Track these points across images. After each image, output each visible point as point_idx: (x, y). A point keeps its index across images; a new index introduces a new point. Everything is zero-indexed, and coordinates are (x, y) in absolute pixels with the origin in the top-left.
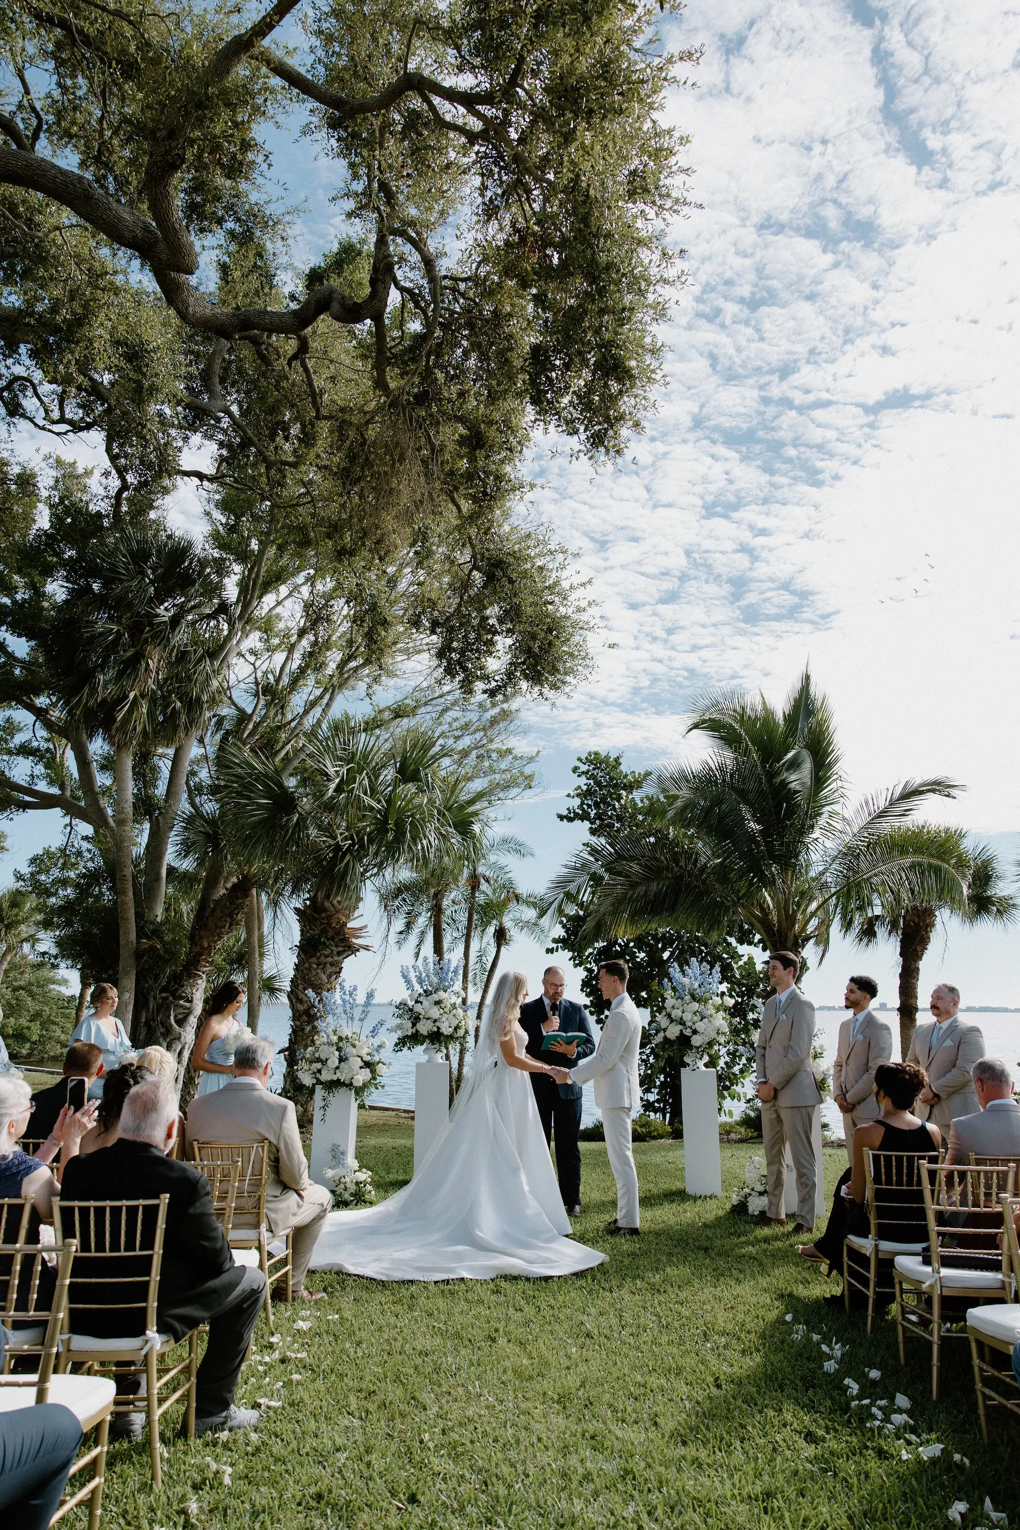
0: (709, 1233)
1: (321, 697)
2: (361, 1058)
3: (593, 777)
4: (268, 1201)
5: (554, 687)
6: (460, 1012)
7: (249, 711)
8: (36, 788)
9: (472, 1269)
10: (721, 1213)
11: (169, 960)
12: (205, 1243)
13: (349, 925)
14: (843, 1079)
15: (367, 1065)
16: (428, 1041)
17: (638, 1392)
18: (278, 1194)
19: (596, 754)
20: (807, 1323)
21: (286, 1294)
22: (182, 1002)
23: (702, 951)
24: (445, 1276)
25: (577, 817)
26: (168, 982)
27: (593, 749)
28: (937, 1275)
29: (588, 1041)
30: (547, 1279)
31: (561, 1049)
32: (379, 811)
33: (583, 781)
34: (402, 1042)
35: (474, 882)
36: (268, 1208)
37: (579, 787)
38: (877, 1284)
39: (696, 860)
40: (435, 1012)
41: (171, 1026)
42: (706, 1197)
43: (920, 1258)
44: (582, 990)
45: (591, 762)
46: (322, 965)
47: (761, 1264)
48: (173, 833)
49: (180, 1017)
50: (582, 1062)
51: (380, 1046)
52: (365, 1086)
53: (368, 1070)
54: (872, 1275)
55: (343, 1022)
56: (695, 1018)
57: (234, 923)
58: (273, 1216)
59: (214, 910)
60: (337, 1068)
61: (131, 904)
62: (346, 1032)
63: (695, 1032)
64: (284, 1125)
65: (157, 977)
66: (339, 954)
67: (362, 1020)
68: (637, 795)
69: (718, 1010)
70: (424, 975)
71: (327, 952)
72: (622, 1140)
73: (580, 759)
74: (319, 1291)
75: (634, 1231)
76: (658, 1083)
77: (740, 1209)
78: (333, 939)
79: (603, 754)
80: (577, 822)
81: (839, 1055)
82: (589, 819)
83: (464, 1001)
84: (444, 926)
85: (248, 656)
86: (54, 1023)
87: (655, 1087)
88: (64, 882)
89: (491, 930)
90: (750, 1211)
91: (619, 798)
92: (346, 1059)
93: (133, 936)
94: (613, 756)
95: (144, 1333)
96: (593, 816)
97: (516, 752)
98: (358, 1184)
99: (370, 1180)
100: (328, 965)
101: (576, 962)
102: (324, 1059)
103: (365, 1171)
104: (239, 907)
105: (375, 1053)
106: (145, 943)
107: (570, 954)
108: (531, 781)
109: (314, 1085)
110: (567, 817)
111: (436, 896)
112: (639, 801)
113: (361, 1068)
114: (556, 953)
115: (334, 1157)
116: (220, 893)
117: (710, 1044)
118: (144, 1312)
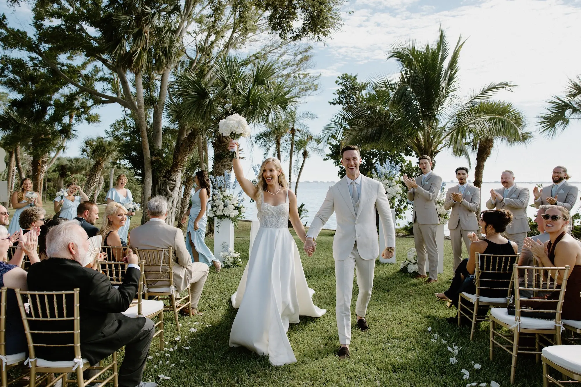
2: (234, 205)
3: (345, 85)
5: (324, 34)
7: (194, 58)
8: (106, 94)
10: (395, 271)
11: (165, 165)
15: (237, 208)
17: (352, 374)
19: (346, 75)
20: (439, 333)
21: (189, 313)
22: (172, 182)
23: (390, 159)
25: (337, 103)
26: (166, 174)
27: (345, 73)
28: (518, 323)
32: (245, 97)
33: (340, 88)
35: (293, 131)
37: (338, 90)
38: (477, 317)
39: (389, 118)
41: (168, 191)
42: (388, 264)
44: (338, 176)
45: (343, 78)
46: (224, 166)
48: (164, 111)
49: (171, 188)
51: (242, 200)
52: (236, 217)
53: (237, 211)
54: (475, 313)
57: (191, 150)
59: (182, 144)
60: (223, 210)
61: (147, 142)
62: (227, 193)
64: (176, 239)
65: (160, 172)
67: (233, 188)
68: (364, 93)
69: (397, 183)
71: (226, 160)
73: (339, 77)
77: (404, 270)
78: (228, 154)
79: (349, 75)
80: (337, 105)
82: (342, 104)
84: (282, 150)
85: (192, 34)
86: (137, 190)
88: (125, 135)
89: (301, 152)
90: (409, 271)
91: (355, 94)
92: (227, 205)
93: (149, 155)
94: (353, 75)
96: (344, 102)
97: (310, 75)
98: (234, 258)
99: (239, 256)
100: (226, 166)
101: (336, 164)
102: (217, 205)
103: (237, 253)
104: (192, 143)
105: (240, 203)
106: (154, 158)
107: (334, 161)
108: (317, 87)
109: (214, 217)
110: (333, 103)
111: (277, 137)
112: (364, 95)
113: (234, 209)
114: (327, 160)
115: (223, 247)
116: (184, 137)
117: (393, 198)
118: (73, 348)
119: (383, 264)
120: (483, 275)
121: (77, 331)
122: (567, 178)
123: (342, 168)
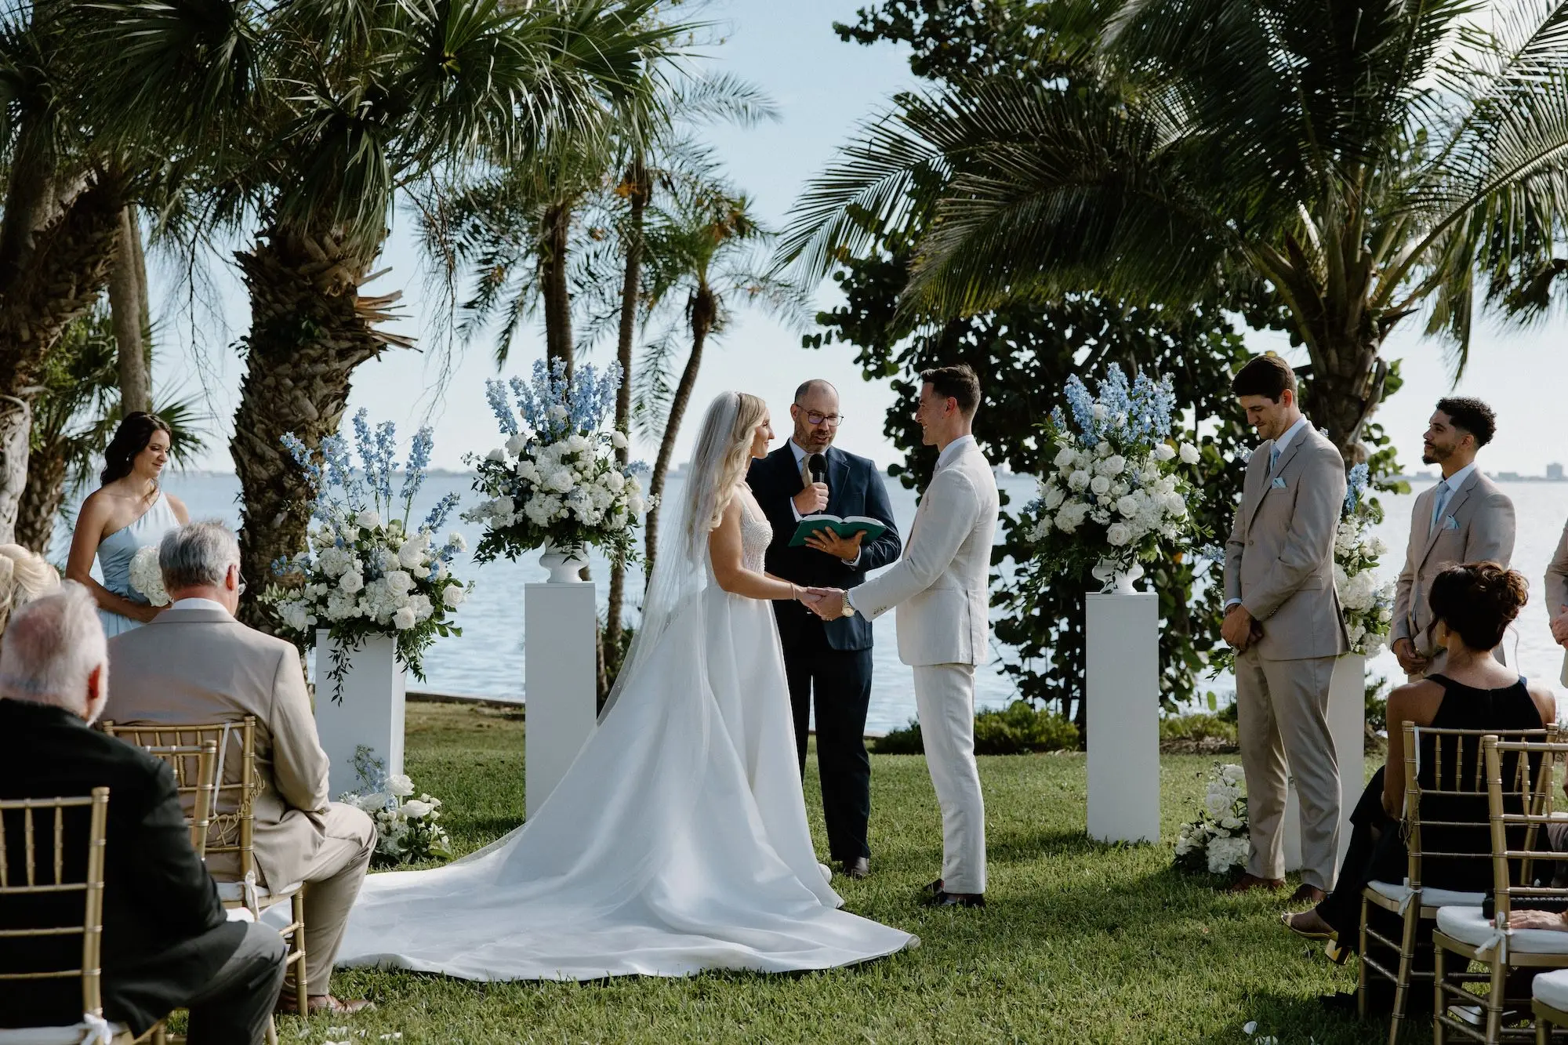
0: (1123, 901)
2: (411, 572)
4: (259, 832)
6: (617, 478)
9: (652, 959)
10: (1152, 870)
12: (174, 878)
13: (363, 291)
14: (1410, 608)
15: (423, 586)
16: (549, 539)
18: (276, 817)
20: (1281, 1035)
21: (298, 1003)
23: (1165, 345)
24: (601, 973)
25: (881, 28)
28: (1500, 933)
29: (889, 534)
30: (797, 975)
31: (829, 546)
32: (420, 29)
34: (494, 543)
35: (638, 187)
36: (258, 845)
38: (1411, 963)
40: (564, 479)
42: (1126, 845)
43: (1480, 910)
44: (887, 433)
46: (304, 380)
47: (1214, 951)
50: (871, 575)
51: (449, 548)
52: (423, 629)
53: (425, 598)
54: (1405, 950)
55: (368, 500)
56: (1118, 489)
57: (87, 289)
58: (265, 857)
60: (361, 593)
62: (377, 518)
63: (1116, 517)
64: (280, 686)
66: (342, 355)
67: (408, 494)
69: (1166, 472)
70: (536, 400)
71: (315, 351)
72: (954, 726)
74: (358, 999)
75: (973, 900)
76: (1055, 636)
77: (1193, 862)
78: (326, 321)
80: (882, 44)
81: (1409, 561)
82: (909, 36)
83: (621, 454)
84: (571, 288)
87: (1048, 644)
89: (678, 297)
90: (1211, 867)
92: (380, 575)
95: (80, 1019)
96: (918, 28)
98: (413, 822)
99: (436, 815)
100: (319, 381)
101: (871, 368)
102: (331, 574)
103: (425, 796)
104: (93, 251)
105: (439, 562)
107: (858, 350)
109: (312, 628)
110: (856, 32)
113: (411, 593)
114: (823, 347)
115: (362, 772)
116: (50, 212)
117: (1146, 542)
118: (78, 983)
119: (1104, 848)
120: (1428, 807)
121: (94, 926)
123: (905, 389)
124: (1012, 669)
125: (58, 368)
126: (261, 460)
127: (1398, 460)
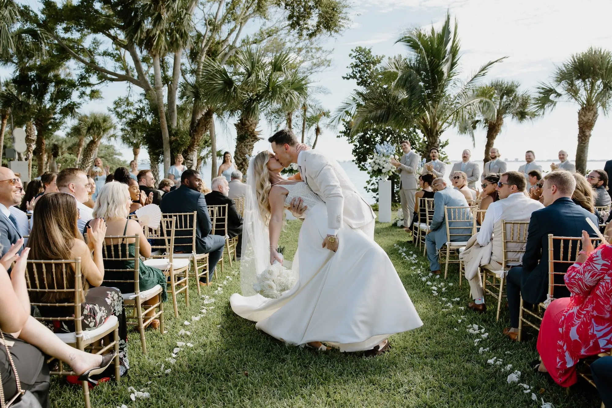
1: (235, 27)
3: (359, 58)
5: (336, 31)
7: (203, 34)
8: (117, 72)
11: (182, 145)
13: (256, 130)
16: (288, 172)
19: (360, 47)
22: (189, 161)
25: (351, 77)
27: (358, 46)
32: (266, 83)
33: (354, 61)
35: (305, 110)
37: (352, 63)
39: (397, 100)
44: (352, 154)
45: (357, 51)
46: (246, 146)
56: (384, 163)
57: (206, 129)
59: (198, 123)
61: (165, 122)
63: (383, 168)
66: (252, 141)
68: (378, 66)
71: (248, 141)
73: (352, 50)
77: (395, 225)
78: (250, 135)
79: (363, 47)
80: (351, 80)
82: (356, 78)
88: (129, 112)
89: (313, 128)
90: (398, 225)
91: (370, 69)
93: (167, 135)
94: (368, 48)
96: (358, 77)
97: (323, 49)
100: (249, 146)
101: (350, 141)
104: (208, 123)
106: (173, 138)
107: (347, 138)
108: (330, 63)
110: (346, 78)
111: (289, 114)
112: (379, 69)
114: (341, 138)
116: (199, 116)
117: (389, 172)
119: (381, 223)
122: (499, 156)
123: (356, 146)
124: (374, 197)
125: (201, 143)
126: (239, 160)
127: (448, 158)
